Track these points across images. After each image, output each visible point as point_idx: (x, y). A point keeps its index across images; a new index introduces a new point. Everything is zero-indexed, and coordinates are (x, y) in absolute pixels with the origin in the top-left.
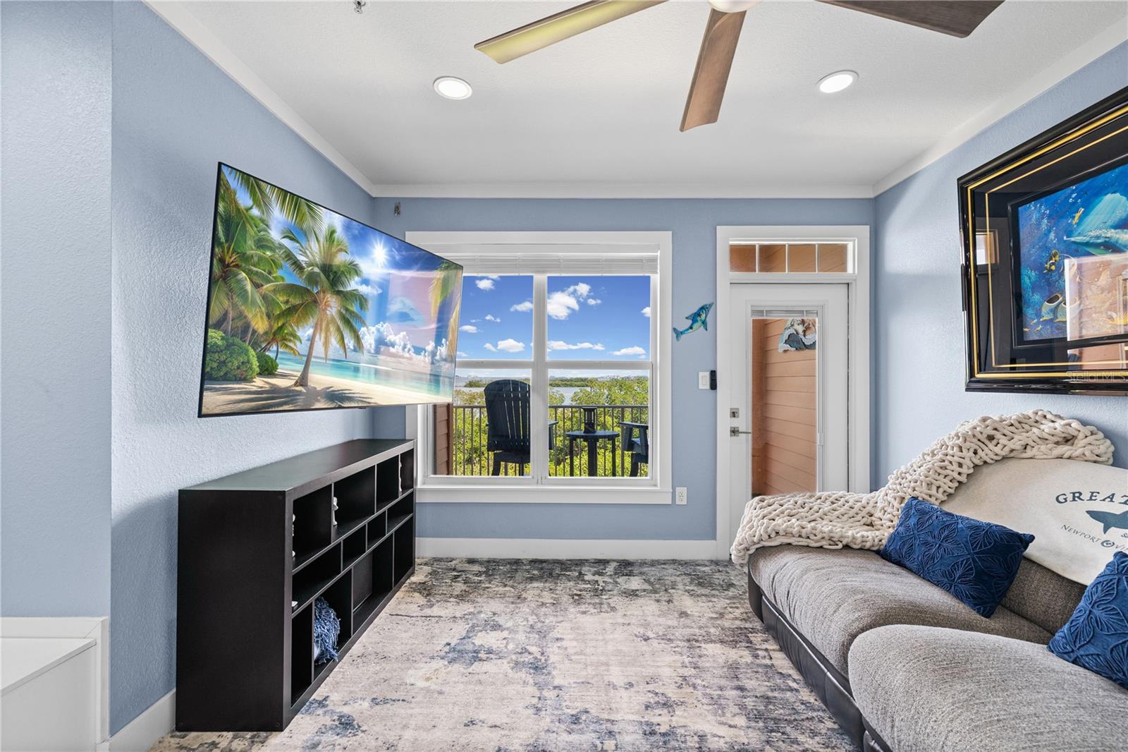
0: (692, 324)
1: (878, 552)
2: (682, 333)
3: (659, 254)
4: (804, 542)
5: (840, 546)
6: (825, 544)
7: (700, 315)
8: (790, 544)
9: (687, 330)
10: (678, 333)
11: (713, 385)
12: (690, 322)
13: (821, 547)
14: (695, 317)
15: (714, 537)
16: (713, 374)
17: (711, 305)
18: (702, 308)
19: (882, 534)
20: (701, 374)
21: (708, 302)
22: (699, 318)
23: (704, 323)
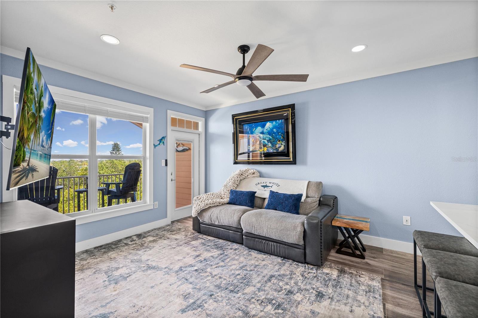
0: (160, 143)
1: (227, 204)
2: (156, 146)
3: (149, 116)
4: (214, 205)
5: (221, 204)
6: (218, 204)
7: (162, 140)
8: (210, 207)
9: (158, 145)
10: (155, 146)
11: (166, 165)
12: (159, 142)
13: (218, 205)
14: (161, 140)
15: (166, 217)
16: (166, 161)
17: (165, 137)
18: (163, 138)
19: (227, 200)
20: (163, 161)
21: (164, 136)
22: (162, 141)
23: (163, 143)
